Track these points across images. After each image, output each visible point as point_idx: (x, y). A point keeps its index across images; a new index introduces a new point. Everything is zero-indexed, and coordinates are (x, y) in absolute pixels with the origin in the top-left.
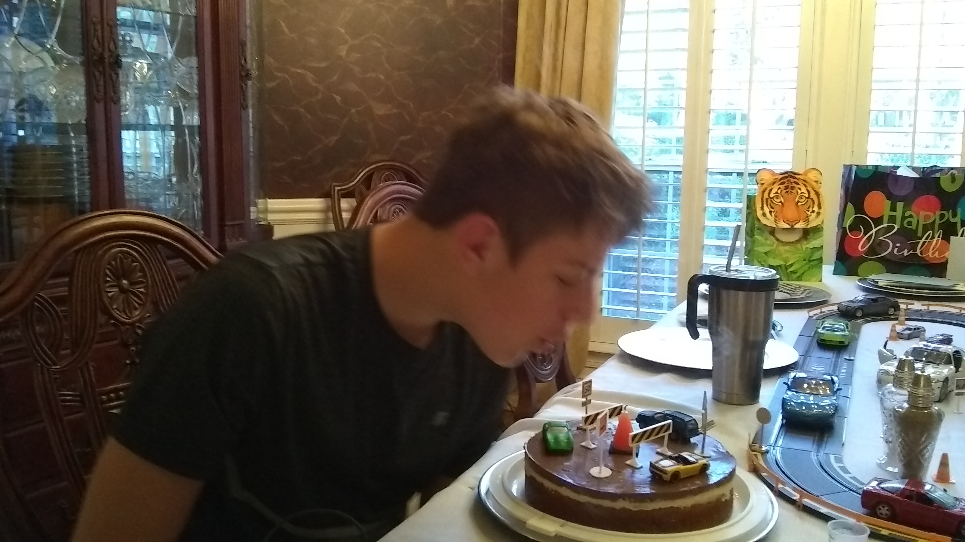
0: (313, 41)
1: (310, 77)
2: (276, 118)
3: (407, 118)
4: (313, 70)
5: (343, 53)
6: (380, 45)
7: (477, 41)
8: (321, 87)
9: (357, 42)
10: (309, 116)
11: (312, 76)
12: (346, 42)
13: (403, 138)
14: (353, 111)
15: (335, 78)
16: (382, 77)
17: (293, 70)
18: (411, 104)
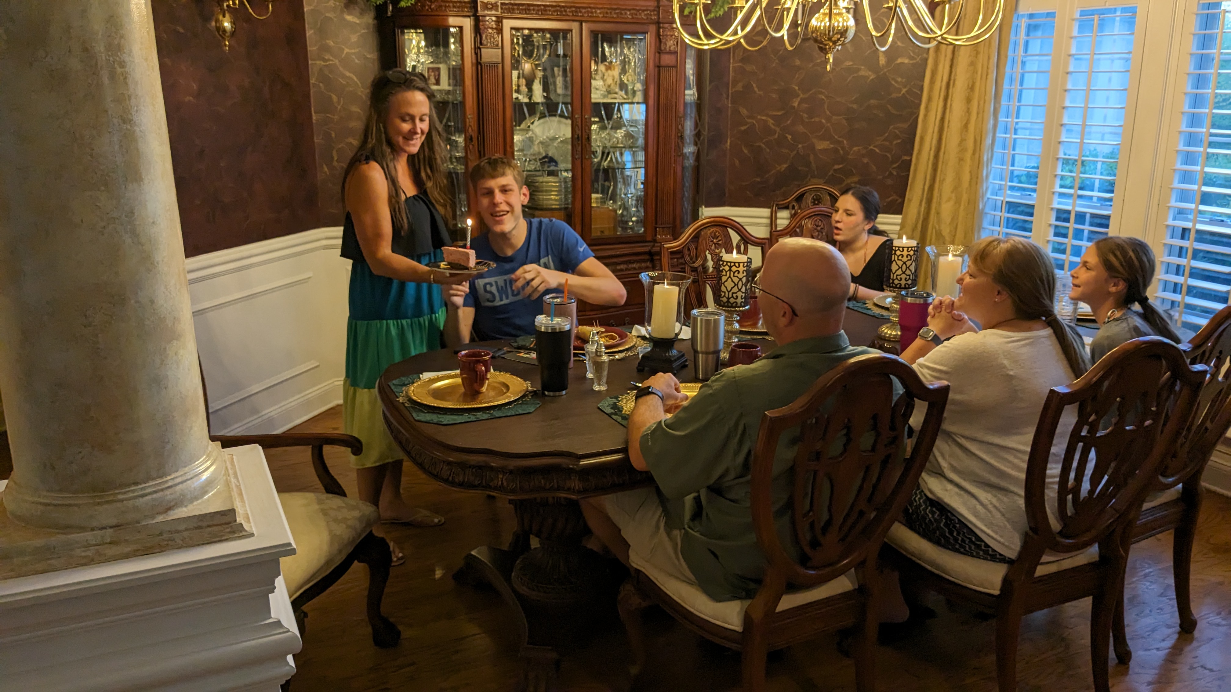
0: (774, 96)
1: (771, 122)
2: (746, 151)
3: (841, 152)
4: (773, 117)
5: (796, 104)
6: (823, 97)
7: (904, 91)
8: (778, 129)
9: (807, 96)
10: (768, 150)
11: (772, 121)
12: (799, 96)
13: (836, 167)
14: (800, 146)
15: (789, 122)
16: (824, 121)
17: (759, 117)
18: (845, 142)
